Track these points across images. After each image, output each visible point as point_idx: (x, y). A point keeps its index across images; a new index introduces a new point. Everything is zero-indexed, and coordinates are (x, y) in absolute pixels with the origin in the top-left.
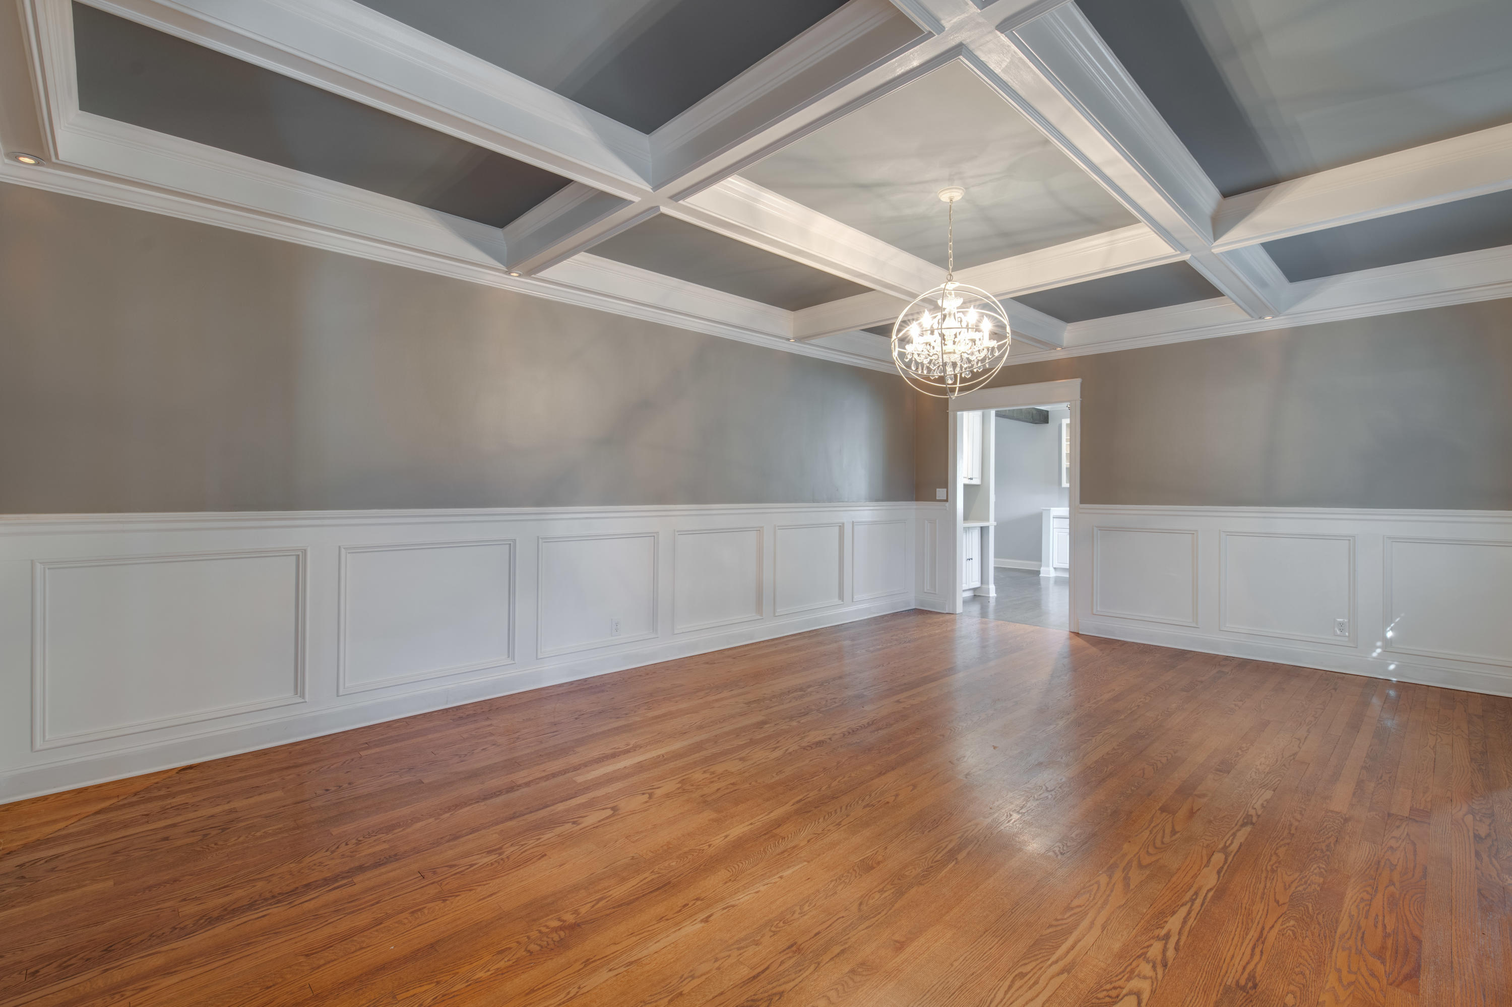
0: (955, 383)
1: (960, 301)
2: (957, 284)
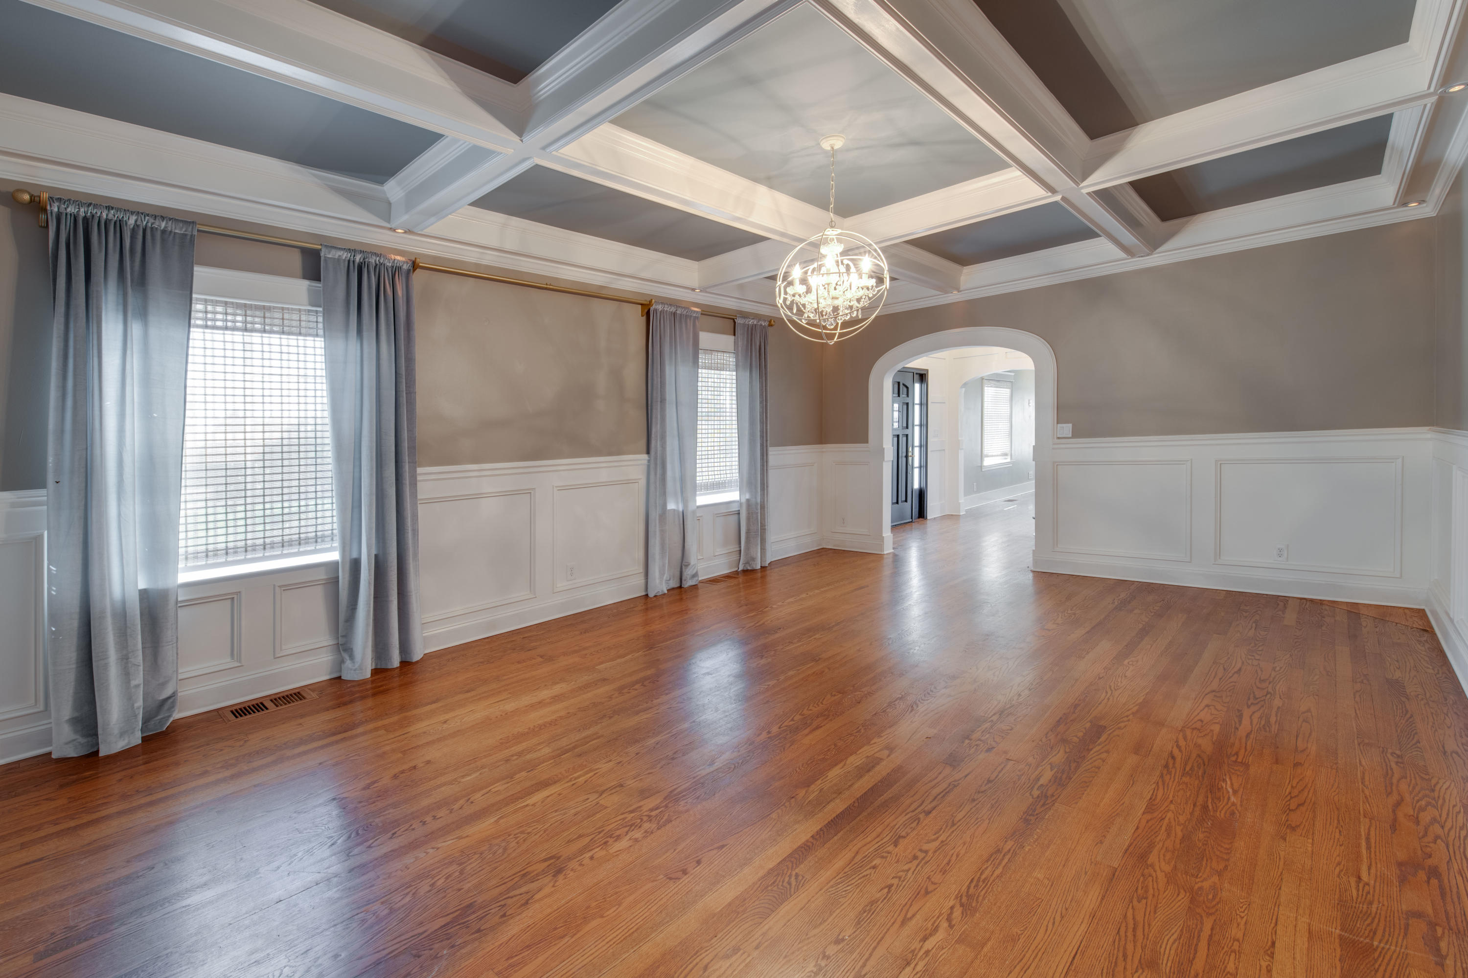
0: (835, 328)
1: (840, 248)
2: (839, 231)
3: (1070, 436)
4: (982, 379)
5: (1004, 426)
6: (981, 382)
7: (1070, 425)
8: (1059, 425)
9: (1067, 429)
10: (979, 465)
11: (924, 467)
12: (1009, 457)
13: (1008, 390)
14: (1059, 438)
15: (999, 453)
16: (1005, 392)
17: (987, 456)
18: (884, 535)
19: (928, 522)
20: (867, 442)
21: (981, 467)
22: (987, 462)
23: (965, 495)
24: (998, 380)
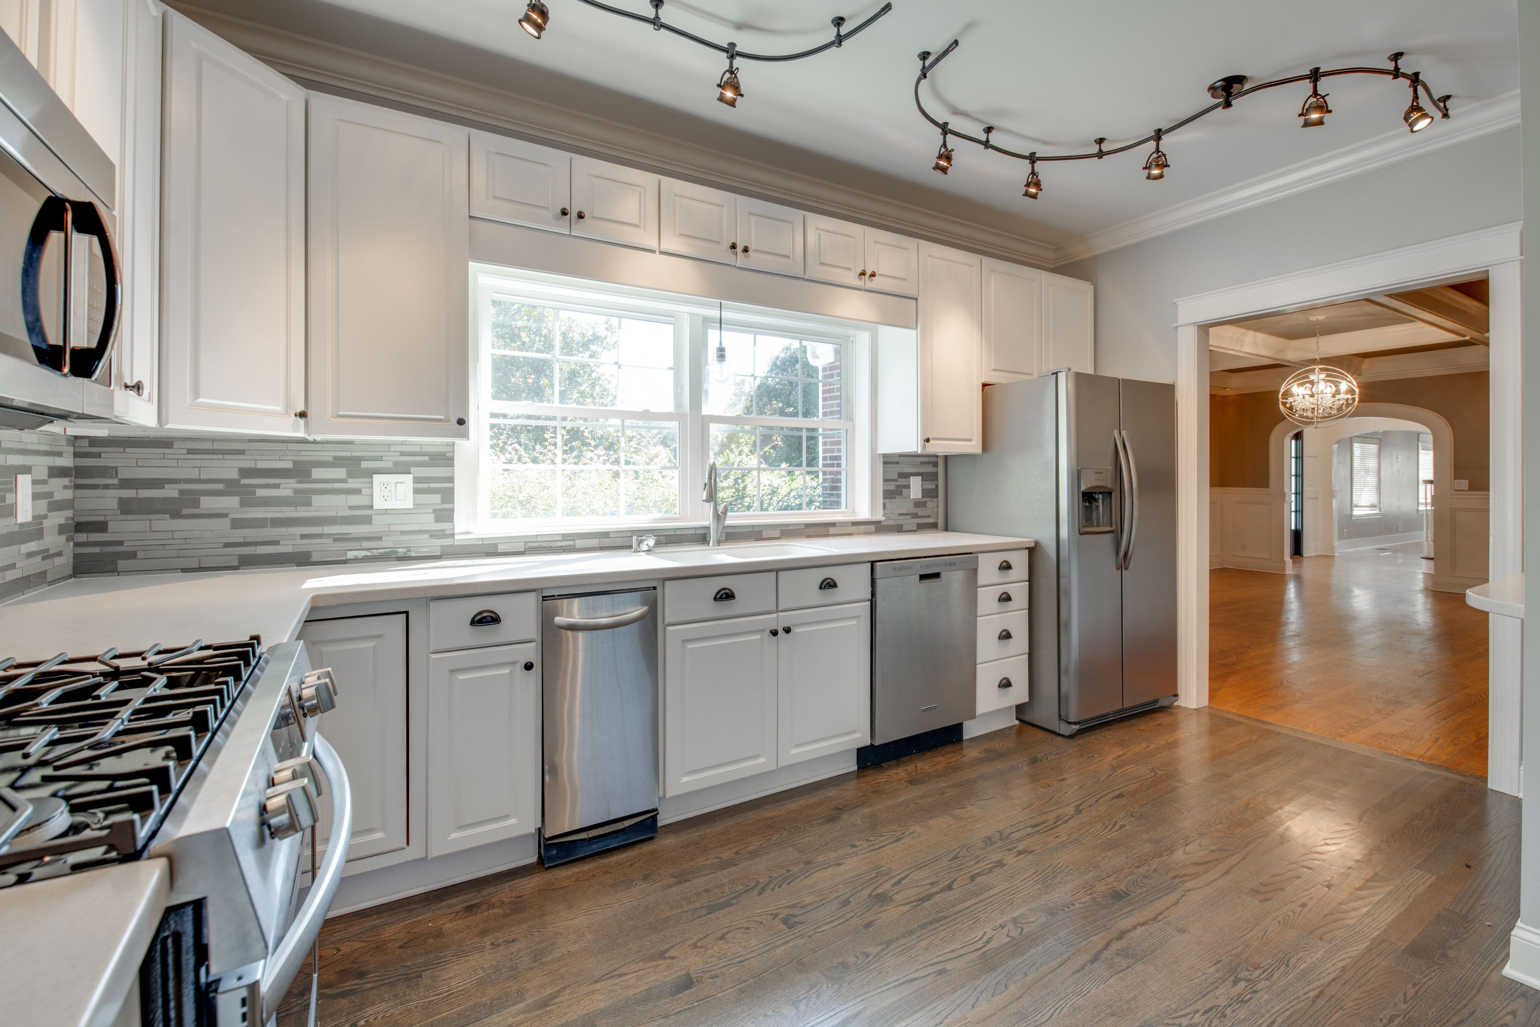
3: (1467, 489)
4: (1351, 438)
5: (1372, 479)
6: (1351, 441)
7: (1467, 481)
8: (1456, 481)
9: (1464, 484)
10: (1349, 514)
11: (1300, 511)
12: (1378, 509)
13: (1376, 446)
14: (1456, 490)
15: (1368, 504)
16: (1373, 448)
17: (1356, 506)
18: (1285, 560)
19: (1304, 559)
20: (1268, 486)
21: (1351, 515)
22: (1357, 512)
23: (1339, 540)
24: (1366, 438)
